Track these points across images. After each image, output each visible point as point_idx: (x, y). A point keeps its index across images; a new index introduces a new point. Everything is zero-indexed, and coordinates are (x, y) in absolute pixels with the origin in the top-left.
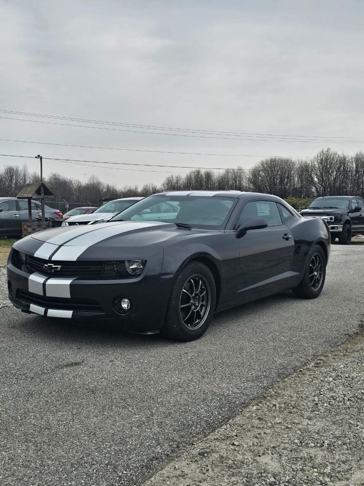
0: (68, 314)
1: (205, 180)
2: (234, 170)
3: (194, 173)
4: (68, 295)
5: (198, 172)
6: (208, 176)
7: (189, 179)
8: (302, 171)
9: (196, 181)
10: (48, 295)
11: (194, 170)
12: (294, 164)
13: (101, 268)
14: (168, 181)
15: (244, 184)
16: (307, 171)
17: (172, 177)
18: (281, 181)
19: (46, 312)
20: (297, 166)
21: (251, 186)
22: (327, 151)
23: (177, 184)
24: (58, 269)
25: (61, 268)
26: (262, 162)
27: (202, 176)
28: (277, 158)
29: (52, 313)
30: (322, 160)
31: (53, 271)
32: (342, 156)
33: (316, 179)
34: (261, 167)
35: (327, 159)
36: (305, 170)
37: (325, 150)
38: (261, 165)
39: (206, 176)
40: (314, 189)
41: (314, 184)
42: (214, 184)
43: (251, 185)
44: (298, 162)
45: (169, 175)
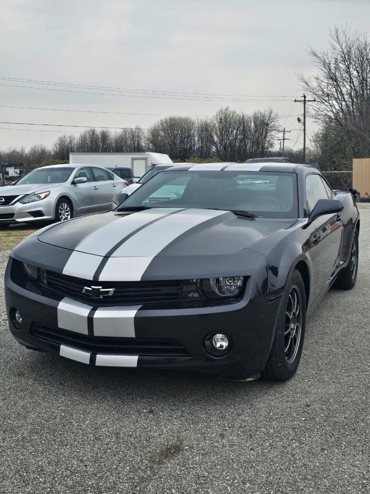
0: (131, 361)
1: (100, 139)
2: (131, 129)
3: (89, 132)
4: (131, 333)
5: (94, 131)
6: (104, 136)
7: (83, 139)
8: (202, 131)
9: (92, 141)
10: (96, 334)
11: (88, 129)
12: (193, 124)
13: (178, 289)
14: (61, 141)
15: (143, 144)
16: (207, 130)
17: (65, 137)
18: (182, 142)
19: (93, 359)
20: (196, 125)
21: (151, 146)
22: (226, 110)
23: (71, 144)
24: (111, 294)
25: (115, 292)
26: (161, 120)
27: (97, 136)
28: (176, 117)
29: (103, 359)
30: (221, 119)
31: (101, 297)
32: (241, 115)
33: (216, 139)
34: (161, 126)
35: (226, 118)
36: (205, 129)
37: (224, 108)
38: (160, 124)
39: (102, 135)
40: (214, 149)
41: (214, 143)
42: (110, 145)
43: (151, 144)
44: (197, 122)
45: (61, 135)
